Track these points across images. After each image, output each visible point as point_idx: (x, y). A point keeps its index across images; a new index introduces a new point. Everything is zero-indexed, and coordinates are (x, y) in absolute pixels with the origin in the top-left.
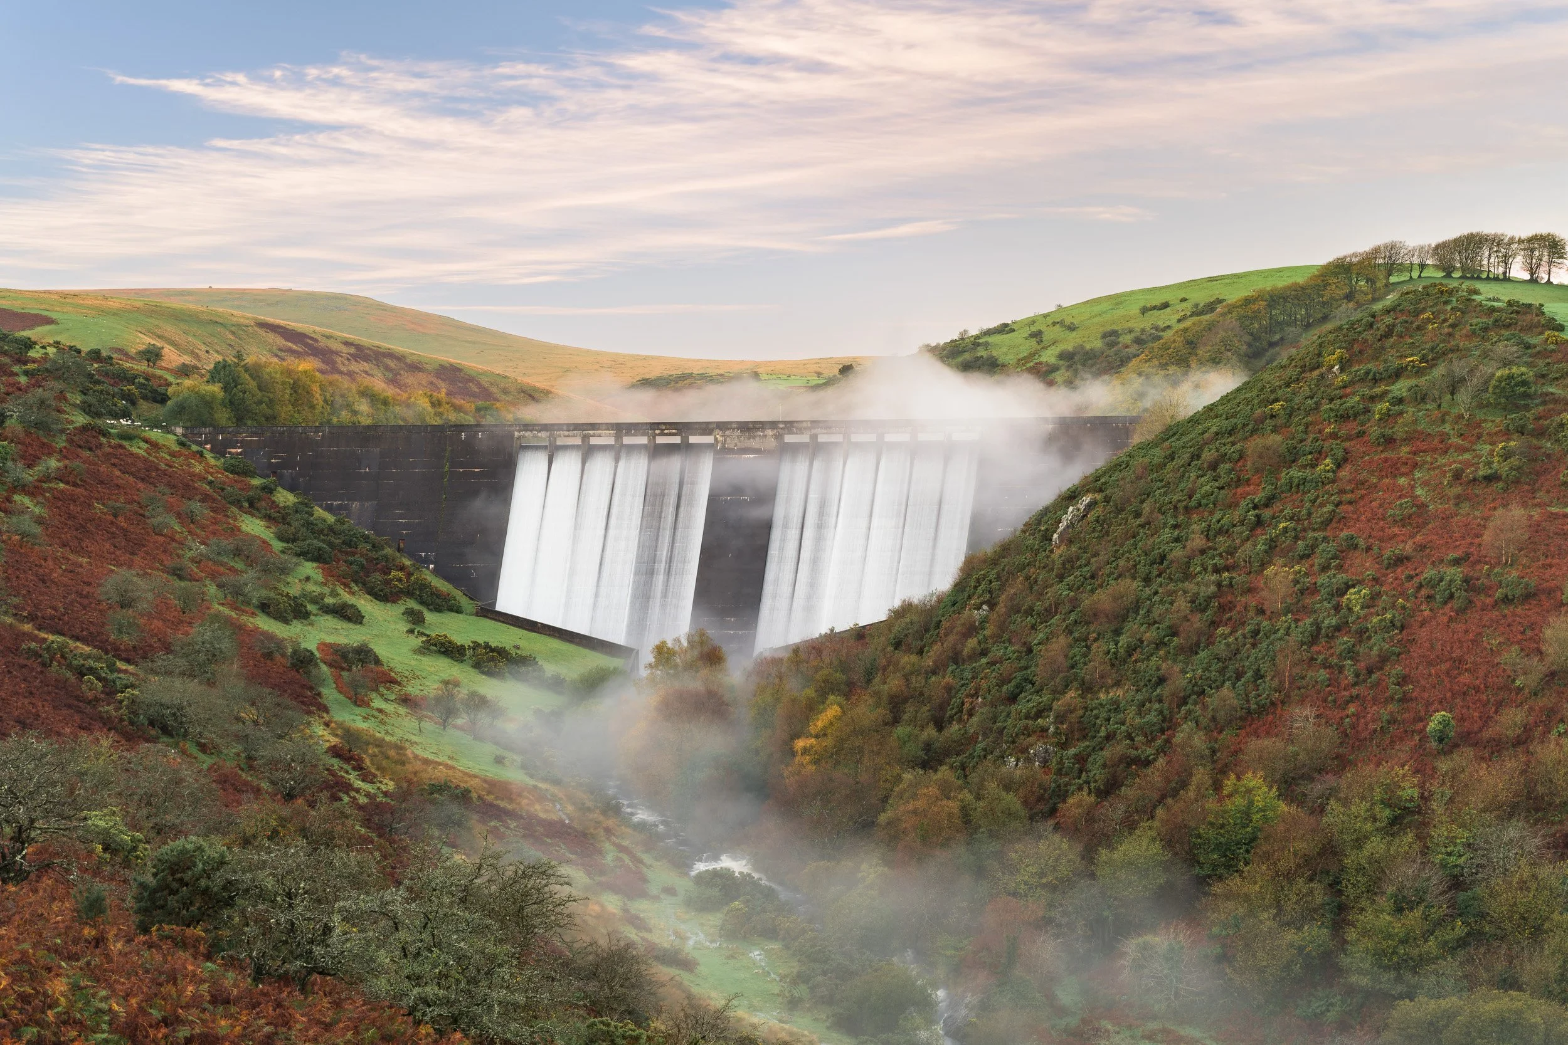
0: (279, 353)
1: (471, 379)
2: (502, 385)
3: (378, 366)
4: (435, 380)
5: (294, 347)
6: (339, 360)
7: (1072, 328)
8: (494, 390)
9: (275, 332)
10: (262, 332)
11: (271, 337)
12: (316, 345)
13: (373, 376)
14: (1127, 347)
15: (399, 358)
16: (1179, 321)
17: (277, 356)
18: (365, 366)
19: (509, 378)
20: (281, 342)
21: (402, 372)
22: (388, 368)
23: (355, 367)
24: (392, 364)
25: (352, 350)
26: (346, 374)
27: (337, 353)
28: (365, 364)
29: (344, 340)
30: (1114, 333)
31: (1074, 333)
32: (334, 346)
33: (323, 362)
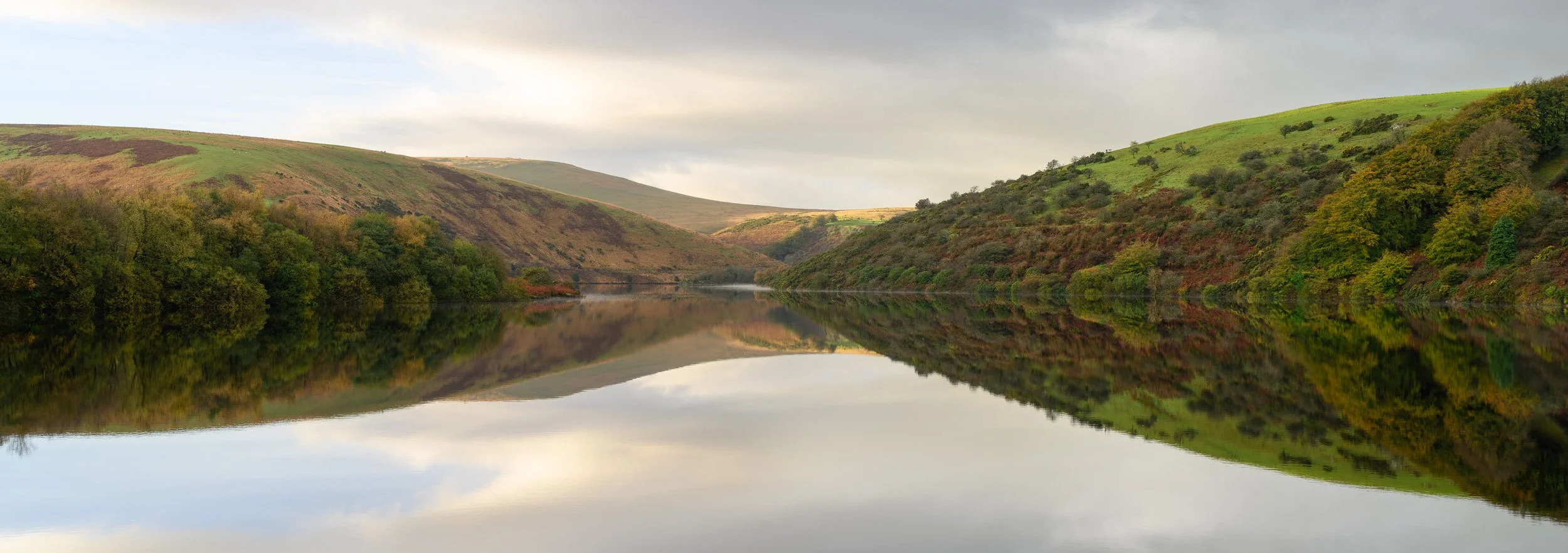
0: (436, 190)
1: (604, 215)
2: (629, 220)
3: (526, 202)
4: (574, 215)
5: (452, 185)
6: (491, 197)
7: (1192, 152)
8: (622, 224)
9: (438, 173)
10: (425, 172)
11: (432, 176)
12: (473, 184)
13: (520, 210)
14: (1281, 169)
15: (545, 197)
16: (1341, 140)
17: (434, 192)
18: (515, 202)
19: (636, 214)
20: (442, 181)
21: (546, 208)
22: (534, 205)
23: (505, 203)
24: (537, 200)
25: (506, 190)
26: (495, 209)
27: (492, 192)
28: (515, 200)
29: (500, 181)
30: (1257, 154)
31: (1196, 159)
32: (489, 185)
33: (476, 198)
